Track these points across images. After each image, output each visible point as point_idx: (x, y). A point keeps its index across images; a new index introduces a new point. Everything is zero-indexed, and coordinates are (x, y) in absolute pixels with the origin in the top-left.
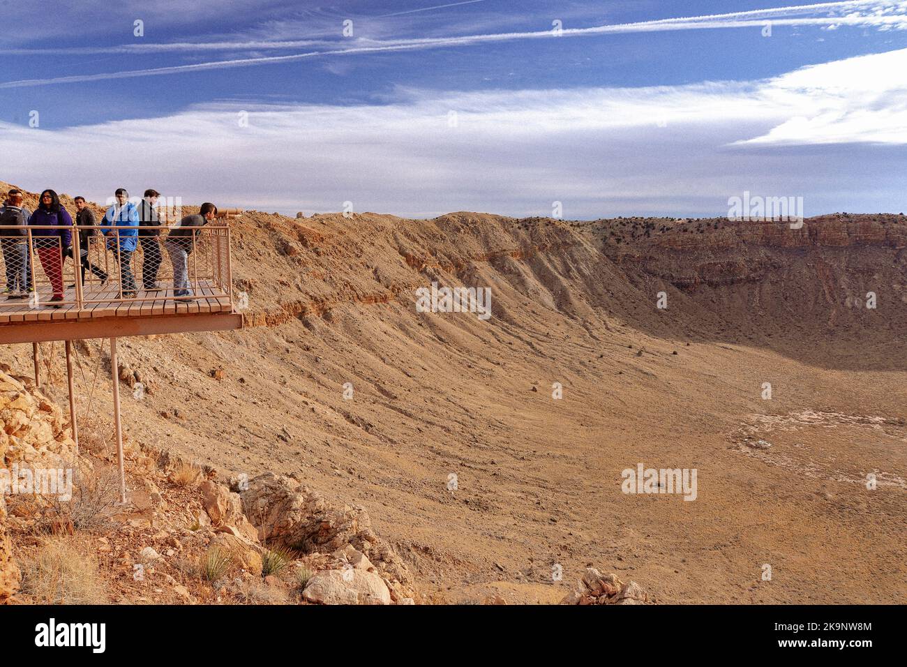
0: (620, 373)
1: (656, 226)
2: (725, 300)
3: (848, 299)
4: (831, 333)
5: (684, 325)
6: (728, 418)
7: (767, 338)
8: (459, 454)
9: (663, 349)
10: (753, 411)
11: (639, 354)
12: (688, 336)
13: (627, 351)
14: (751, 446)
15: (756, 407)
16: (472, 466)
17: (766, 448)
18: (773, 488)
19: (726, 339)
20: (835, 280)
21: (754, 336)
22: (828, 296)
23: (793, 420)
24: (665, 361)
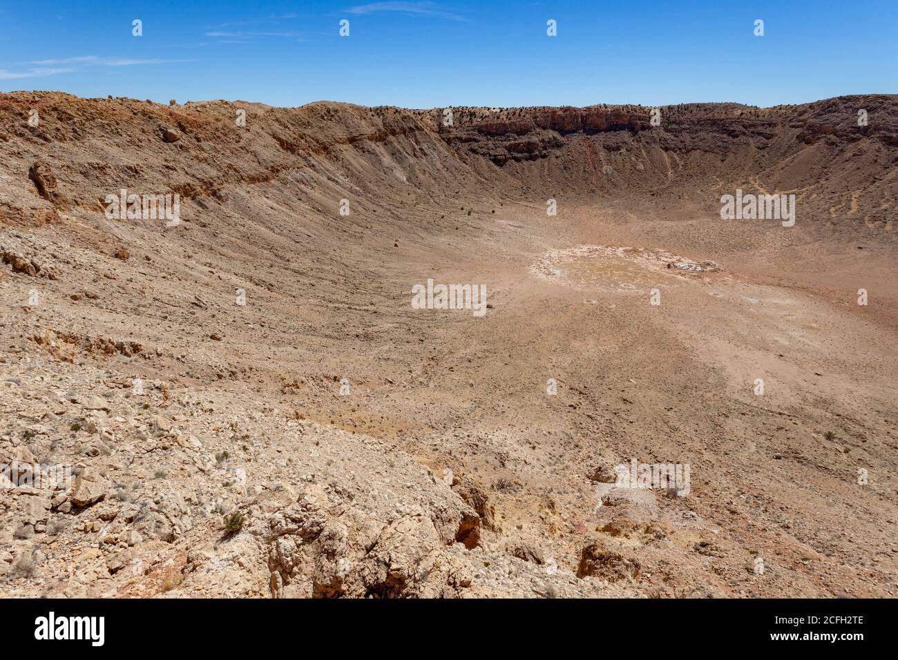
0: (457, 229)
1: (477, 114)
2: (526, 172)
3: (604, 168)
4: (593, 192)
5: (498, 190)
6: (531, 255)
8: (345, 300)
9: (486, 209)
10: (547, 250)
11: (469, 214)
12: (502, 198)
13: (460, 212)
14: (546, 274)
15: (548, 246)
16: (357, 308)
17: (555, 274)
18: (561, 300)
19: (527, 199)
20: (596, 154)
21: (545, 196)
22: (591, 166)
23: (571, 254)
24: (488, 218)
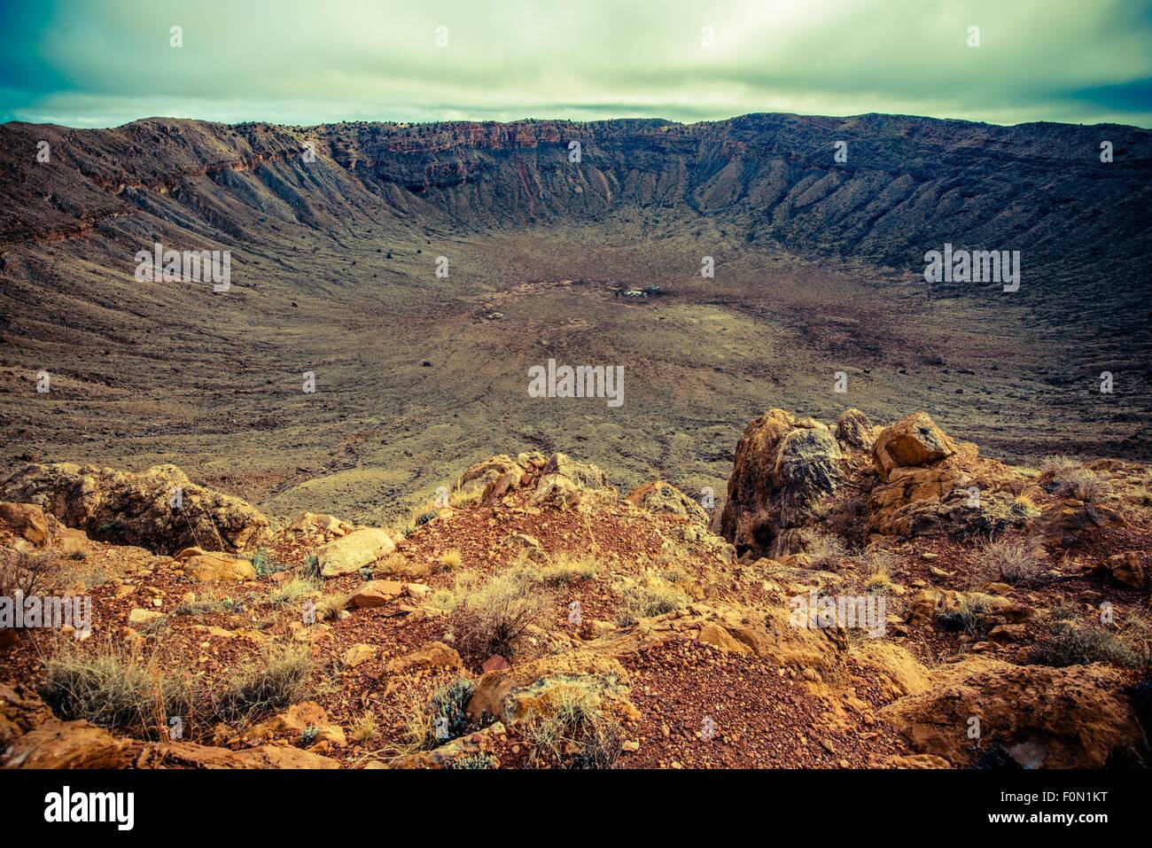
0: (375, 276)
1: (381, 131)
2: (453, 201)
4: (533, 220)
5: (422, 225)
6: (470, 300)
7: (489, 230)
8: (230, 383)
9: (408, 249)
10: (487, 291)
11: (389, 257)
12: (428, 235)
13: (377, 255)
14: (489, 319)
15: (490, 288)
16: (249, 390)
17: (500, 318)
18: (508, 346)
19: (458, 234)
20: (530, 176)
21: (479, 229)
22: (527, 191)
23: (515, 293)
24: (412, 260)
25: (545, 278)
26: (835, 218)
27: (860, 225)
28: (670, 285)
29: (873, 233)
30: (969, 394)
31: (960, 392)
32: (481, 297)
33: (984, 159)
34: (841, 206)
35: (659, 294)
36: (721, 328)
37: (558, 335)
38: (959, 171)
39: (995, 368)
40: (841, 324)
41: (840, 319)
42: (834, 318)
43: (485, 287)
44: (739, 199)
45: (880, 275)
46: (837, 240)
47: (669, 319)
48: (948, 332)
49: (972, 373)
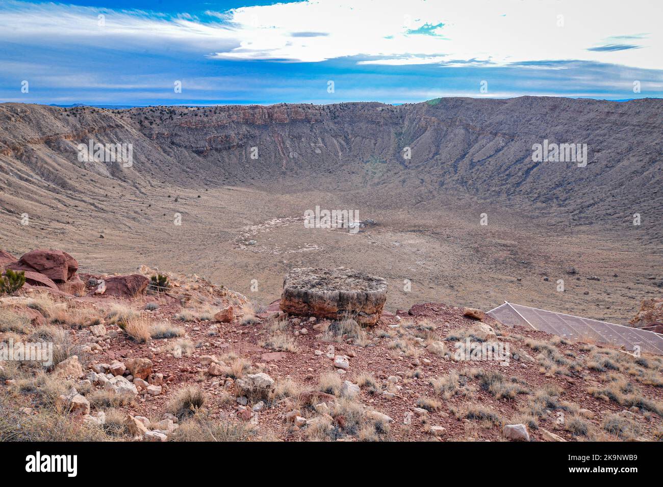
0: (164, 215)
1: (177, 112)
2: (227, 160)
3: (291, 154)
4: (284, 173)
5: (203, 178)
6: (233, 231)
7: (252, 180)
9: (191, 195)
10: (246, 225)
11: (176, 200)
12: (206, 184)
13: (167, 199)
14: (246, 245)
15: (248, 222)
17: (254, 244)
18: (258, 265)
19: (229, 184)
20: (283, 143)
21: (245, 180)
22: (281, 153)
23: (267, 225)
24: (193, 203)
25: (290, 215)
26: (502, 169)
27: (520, 174)
28: (381, 218)
29: (529, 179)
30: (593, 295)
31: (586, 294)
32: (242, 230)
33: (607, 125)
34: (507, 161)
35: (373, 225)
36: (416, 249)
37: (296, 255)
38: (589, 134)
39: (616, 276)
40: (504, 245)
41: (503, 242)
42: (499, 241)
43: (245, 221)
44: (433, 157)
45: (535, 209)
46: (504, 185)
47: (379, 243)
48: (582, 250)
49: (599, 280)
